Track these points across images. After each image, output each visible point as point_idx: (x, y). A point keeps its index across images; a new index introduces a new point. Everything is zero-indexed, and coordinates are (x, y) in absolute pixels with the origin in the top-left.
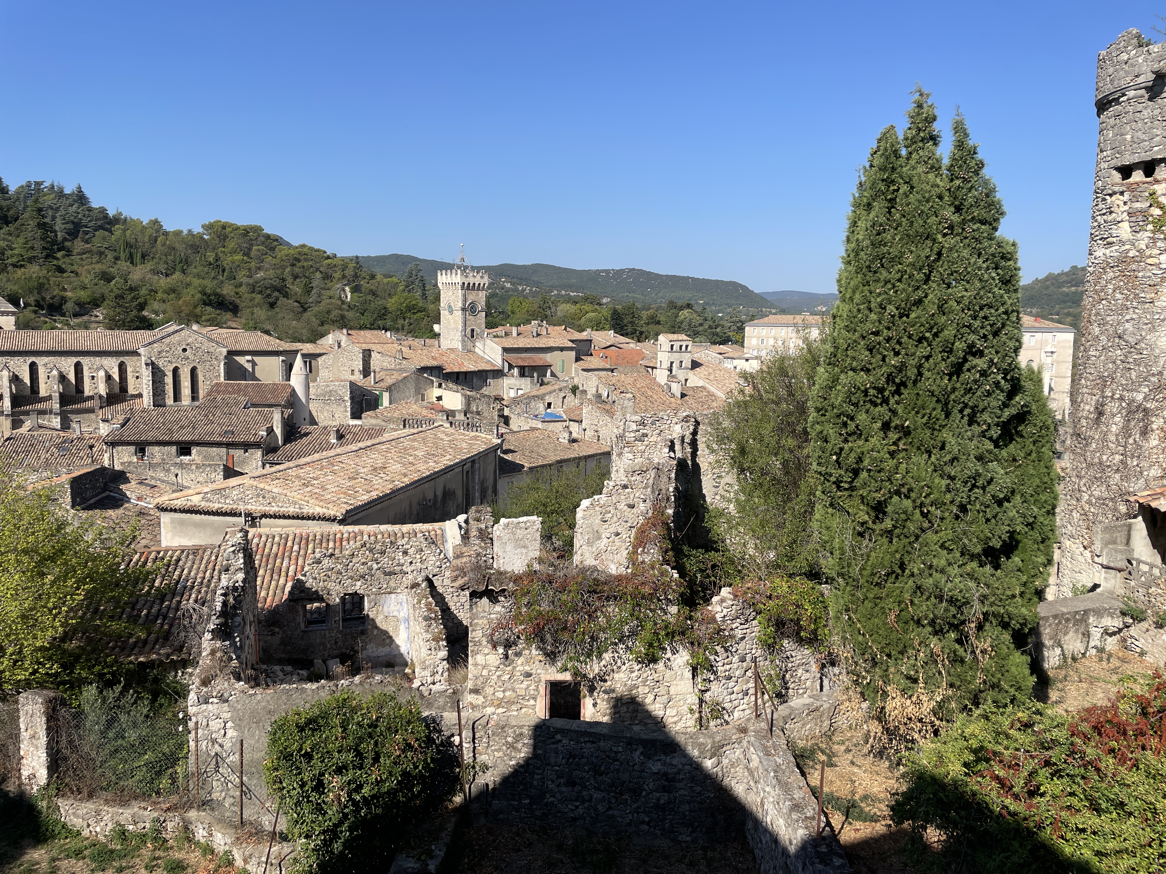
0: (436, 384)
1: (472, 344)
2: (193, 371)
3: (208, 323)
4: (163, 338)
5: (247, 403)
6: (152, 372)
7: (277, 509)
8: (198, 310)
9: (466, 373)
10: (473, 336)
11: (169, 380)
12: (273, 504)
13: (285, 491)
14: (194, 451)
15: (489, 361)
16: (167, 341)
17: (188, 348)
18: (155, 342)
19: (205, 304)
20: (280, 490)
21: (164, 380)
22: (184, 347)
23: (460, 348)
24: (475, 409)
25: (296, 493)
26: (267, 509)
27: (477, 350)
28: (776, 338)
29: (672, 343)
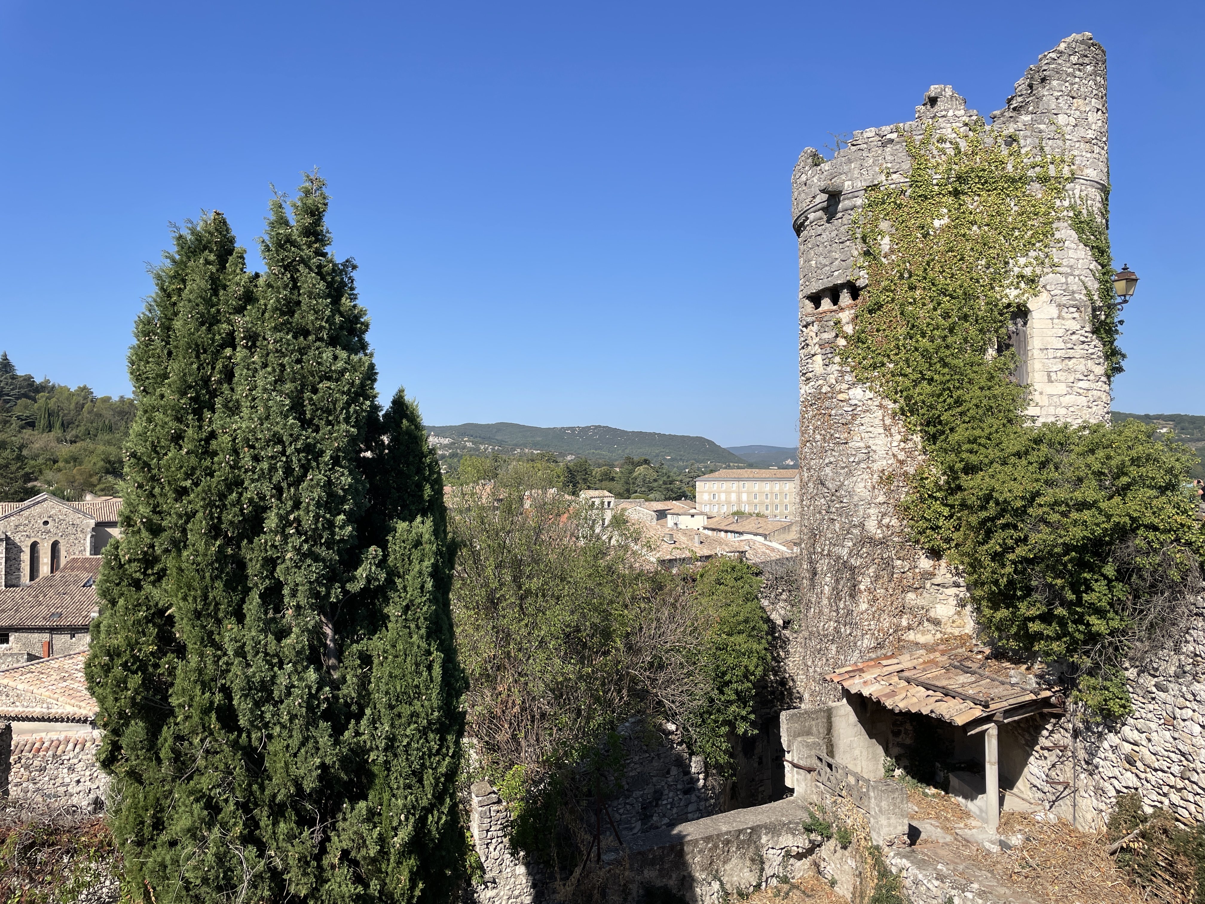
2: (55, 546)
3: (103, 493)
4: (22, 510)
5: (88, 581)
6: (6, 549)
7: (21, 709)
8: (94, 480)
11: (26, 557)
12: (18, 704)
13: (31, 688)
14: (12, 638)
16: (26, 513)
17: (50, 520)
18: (11, 515)
19: (107, 472)
20: (26, 686)
21: (19, 557)
22: (45, 519)
25: (45, 690)
26: (10, 709)
28: (728, 493)
29: (593, 500)
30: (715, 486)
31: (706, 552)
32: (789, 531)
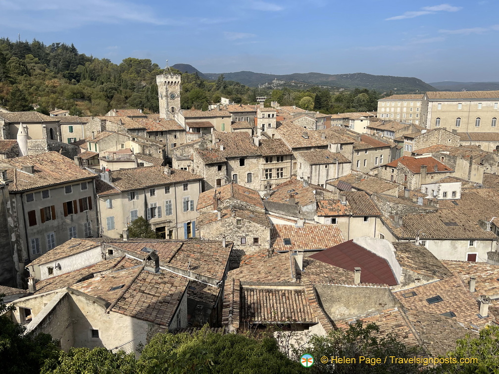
0: (131, 139)
1: (173, 116)
9: (162, 132)
10: (173, 111)
15: (180, 125)
23: (166, 118)
24: (148, 153)
27: (176, 119)
28: (396, 107)
29: (263, 113)
30: (388, 104)
31: (325, 143)
32: (408, 130)
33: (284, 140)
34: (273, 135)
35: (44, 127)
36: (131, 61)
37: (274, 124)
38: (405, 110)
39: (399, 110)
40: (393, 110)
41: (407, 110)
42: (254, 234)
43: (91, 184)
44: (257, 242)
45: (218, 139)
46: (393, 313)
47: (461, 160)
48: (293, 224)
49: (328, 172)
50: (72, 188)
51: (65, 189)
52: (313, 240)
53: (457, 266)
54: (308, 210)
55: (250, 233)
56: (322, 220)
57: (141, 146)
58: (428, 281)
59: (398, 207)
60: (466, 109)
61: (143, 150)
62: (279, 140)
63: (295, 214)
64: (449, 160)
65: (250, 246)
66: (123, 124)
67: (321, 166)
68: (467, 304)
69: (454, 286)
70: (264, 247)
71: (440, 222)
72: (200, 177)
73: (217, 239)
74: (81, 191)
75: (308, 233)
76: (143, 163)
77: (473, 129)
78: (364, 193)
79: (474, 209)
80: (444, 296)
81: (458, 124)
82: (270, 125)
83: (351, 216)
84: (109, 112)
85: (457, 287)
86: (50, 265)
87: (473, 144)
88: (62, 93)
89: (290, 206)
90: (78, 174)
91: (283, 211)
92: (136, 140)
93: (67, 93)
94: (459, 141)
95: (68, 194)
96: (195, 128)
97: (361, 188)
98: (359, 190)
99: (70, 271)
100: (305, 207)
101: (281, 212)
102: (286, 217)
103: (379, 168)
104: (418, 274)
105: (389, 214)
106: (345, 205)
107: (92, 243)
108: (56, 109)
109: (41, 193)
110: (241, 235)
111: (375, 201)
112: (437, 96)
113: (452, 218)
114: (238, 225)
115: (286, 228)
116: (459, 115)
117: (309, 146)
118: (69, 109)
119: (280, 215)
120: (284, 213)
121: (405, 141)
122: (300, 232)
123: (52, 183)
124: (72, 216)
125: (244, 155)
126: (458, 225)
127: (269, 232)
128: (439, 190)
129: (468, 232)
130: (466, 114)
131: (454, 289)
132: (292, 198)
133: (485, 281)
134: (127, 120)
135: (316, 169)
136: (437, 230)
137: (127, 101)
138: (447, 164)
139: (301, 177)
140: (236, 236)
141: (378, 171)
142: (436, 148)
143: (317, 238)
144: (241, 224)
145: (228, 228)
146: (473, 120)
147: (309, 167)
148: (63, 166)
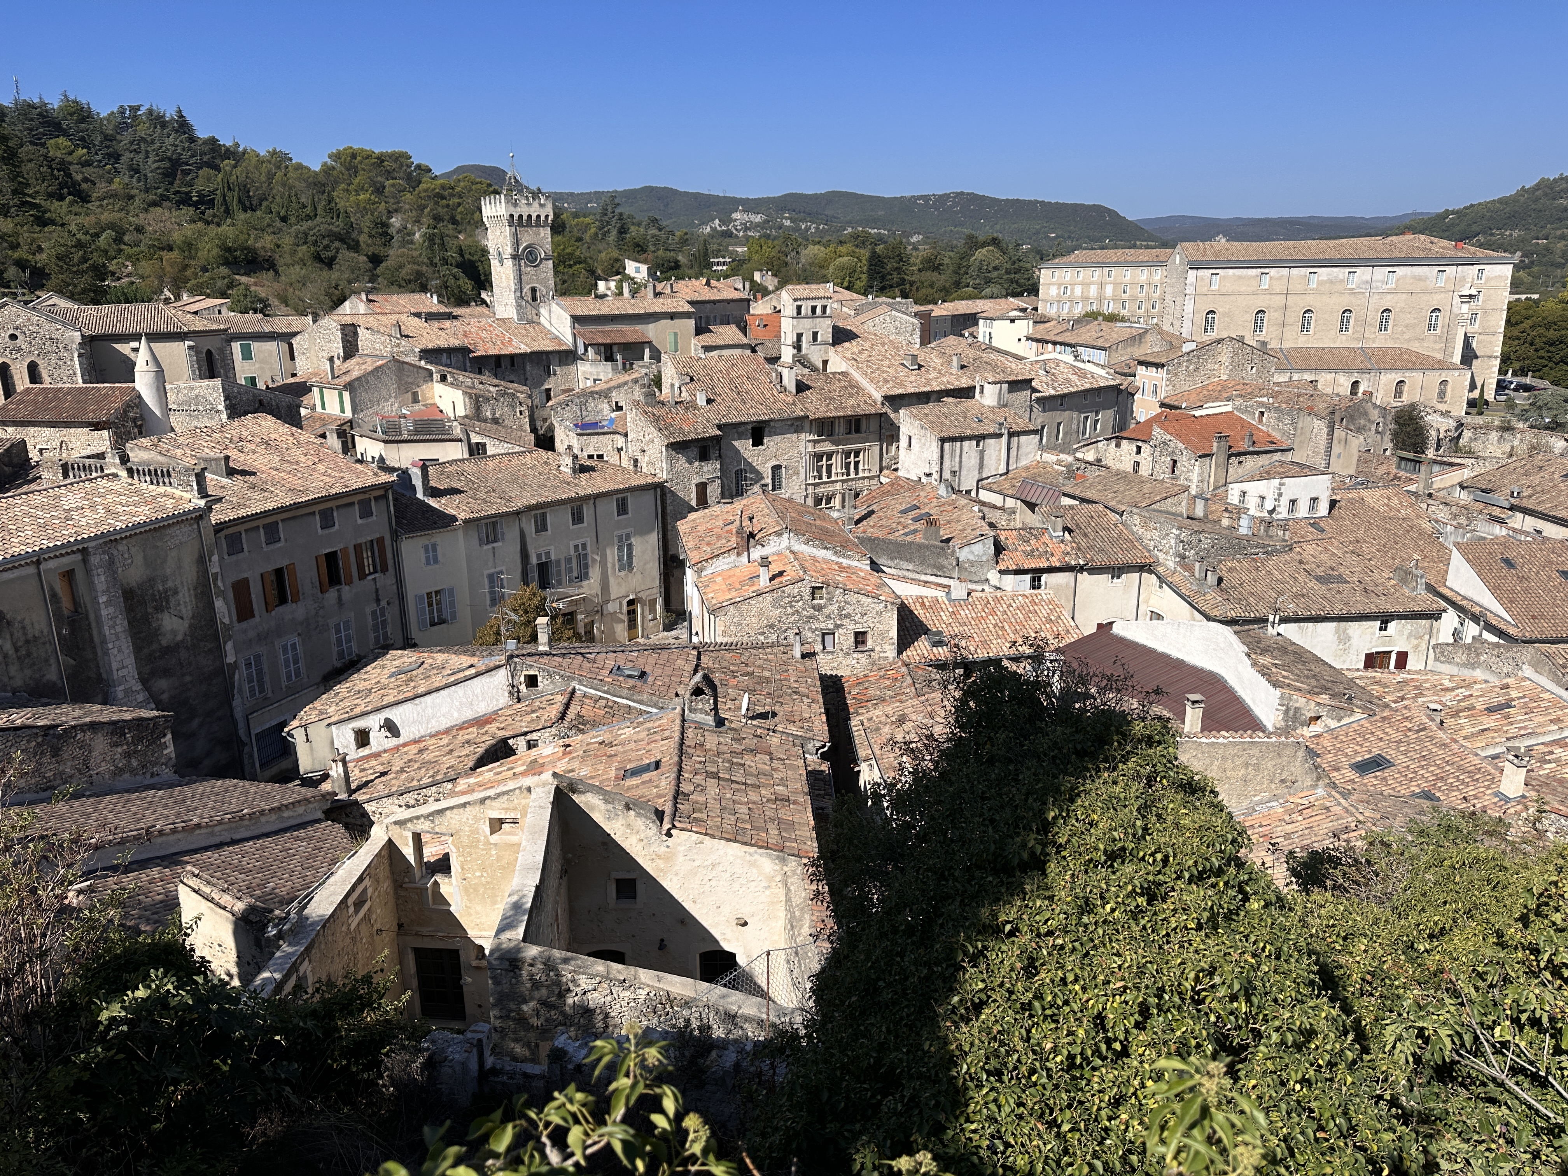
0: (436, 376)
1: (534, 312)
2: (32, 366)
9: (512, 357)
10: (534, 299)
15: (557, 337)
17: (17, 333)
22: (11, 332)
23: (515, 317)
24: (490, 415)
27: (542, 320)
28: (1086, 285)
29: (799, 303)
30: (1068, 276)
31: (964, 382)
32: (1140, 342)
33: (856, 375)
34: (825, 362)
35: (190, 347)
36: (354, 156)
37: (826, 334)
38: (1109, 291)
39: (1093, 291)
40: (1078, 291)
41: (1114, 290)
42: (856, 623)
43: (383, 503)
44: (864, 643)
45: (687, 374)
46: (1317, 800)
47: (1309, 419)
48: (940, 594)
49: (982, 459)
50: (335, 514)
51: (318, 518)
52: (1000, 633)
53: (1369, 681)
54: (971, 558)
55: (846, 621)
56: (1009, 581)
57: (471, 397)
58: (1339, 720)
59: (1200, 541)
60: (1279, 287)
61: (478, 408)
62: (845, 374)
63: (941, 568)
64: (1278, 419)
65: (847, 654)
66: (407, 336)
67: (966, 444)
68: (1458, 769)
69: (1410, 730)
70: (882, 655)
71: (1302, 577)
72: (656, 480)
73: (762, 638)
74: (360, 521)
75: (983, 614)
76: (484, 445)
77: (1294, 340)
78: (1101, 507)
79: (1365, 541)
80: (1390, 753)
81: (1258, 326)
82: (815, 335)
83: (1082, 567)
84: (347, 303)
85: (1418, 731)
86: (360, 724)
87: (1296, 377)
88: (189, 247)
89: (927, 547)
90: (347, 476)
91: (910, 560)
92: (449, 379)
93: (208, 250)
94: (1273, 370)
95: (326, 531)
96: (599, 345)
97: (1088, 495)
98: (1083, 500)
99: (417, 736)
100: (966, 549)
101: (904, 565)
102: (917, 576)
103: (1100, 445)
104: (1318, 704)
105: (1178, 559)
106: (1062, 541)
107: (466, 660)
108: (185, 297)
109: (262, 530)
110: (823, 626)
111: (1135, 529)
112: (1208, 252)
113: (1329, 563)
114: (815, 602)
115: (923, 604)
116: (1260, 303)
117: (925, 389)
118: (223, 295)
119: (901, 573)
120: (911, 567)
121: (1141, 370)
122: (962, 612)
123: (288, 501)
124: (338, 590)
125: (763, 418)
126: (1348, 582)
127: (895, 616)
128: (1280, 495)
129: (1374, 598)
130: (1279, 301)
131: (1412, 736)
132: (933, 528)
133: (1456, 714)
134: (413, 324)
135: (953, 451)
136: (1303, 596)
137: (379, 270)
138: (1273, 429)
139: (927, 471)
140: (810, 628)
141: (1097, 451)
142: (1219, 388)
143: (1007, 628)
144: (821, 598)
145: (790, 611)
146: (1294, 317)
147: (935, 447)
148: (297, 453)
